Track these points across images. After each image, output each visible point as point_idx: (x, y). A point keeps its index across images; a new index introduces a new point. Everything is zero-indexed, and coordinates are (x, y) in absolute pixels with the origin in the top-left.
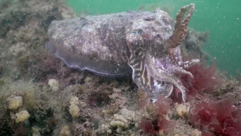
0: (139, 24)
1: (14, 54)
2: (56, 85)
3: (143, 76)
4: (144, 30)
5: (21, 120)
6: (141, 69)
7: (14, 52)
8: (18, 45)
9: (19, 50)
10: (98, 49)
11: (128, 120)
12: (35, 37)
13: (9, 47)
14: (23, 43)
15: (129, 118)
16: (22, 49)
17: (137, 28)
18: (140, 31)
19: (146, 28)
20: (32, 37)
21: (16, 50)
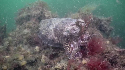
0: (68, 28)
1: (25, 34)
2: (38, 49)
3: (69, 48)
4: (70, 31)
5: (23, 65)
6: (68, 46)
7: (25, 32)
8: (26, 29)
9: (27, 32)
10: (54, 38)
11: (62, 66)
12: (33, 26)
13: (23, 30)
14: (28, 29)
15: (62, 65)
16: (28, 31)
17: (67, 30)
18: (68, 31)
19: (71, 30)
20: (32, 26)
21: (26, 32)
